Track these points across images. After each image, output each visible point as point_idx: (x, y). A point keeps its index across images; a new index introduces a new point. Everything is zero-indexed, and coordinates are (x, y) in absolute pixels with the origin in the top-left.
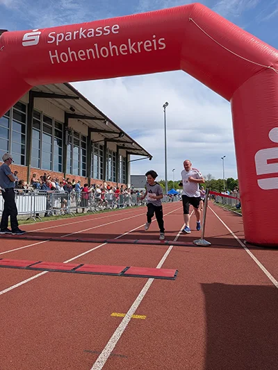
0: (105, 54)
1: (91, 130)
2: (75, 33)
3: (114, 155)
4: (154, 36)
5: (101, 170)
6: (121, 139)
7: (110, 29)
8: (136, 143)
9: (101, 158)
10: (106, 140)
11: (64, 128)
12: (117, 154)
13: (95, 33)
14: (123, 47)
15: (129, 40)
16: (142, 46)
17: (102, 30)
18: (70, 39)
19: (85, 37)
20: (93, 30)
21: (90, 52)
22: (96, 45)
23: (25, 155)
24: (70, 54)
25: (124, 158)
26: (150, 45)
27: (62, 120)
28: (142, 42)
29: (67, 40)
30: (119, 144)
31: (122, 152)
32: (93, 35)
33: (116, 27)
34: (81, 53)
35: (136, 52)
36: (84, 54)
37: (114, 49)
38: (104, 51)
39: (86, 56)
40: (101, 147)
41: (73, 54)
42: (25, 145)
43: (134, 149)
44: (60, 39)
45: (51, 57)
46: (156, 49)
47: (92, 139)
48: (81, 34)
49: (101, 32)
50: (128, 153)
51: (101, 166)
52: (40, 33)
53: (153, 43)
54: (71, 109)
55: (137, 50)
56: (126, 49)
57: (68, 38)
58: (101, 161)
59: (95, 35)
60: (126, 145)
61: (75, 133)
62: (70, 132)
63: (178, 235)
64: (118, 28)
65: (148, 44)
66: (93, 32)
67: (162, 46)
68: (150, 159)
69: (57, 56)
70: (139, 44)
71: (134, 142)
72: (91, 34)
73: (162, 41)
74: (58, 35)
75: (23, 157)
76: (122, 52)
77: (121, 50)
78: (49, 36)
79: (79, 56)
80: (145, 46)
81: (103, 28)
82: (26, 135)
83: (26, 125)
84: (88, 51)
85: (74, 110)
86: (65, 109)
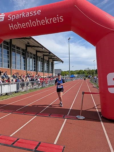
0: (35, 25)
1: (37, 51)
2: (20, 15)
3: (47, 62)
4: (58, 15)
5: (42, 68)
6: (50, 55)
7: (36, 12)
8: (56, 56)
9: (42, 63)
10: (44, 55)
11: (26, 51)
12: (48, 61)
13: (30, 14)
14: (43, 21)
15: (46, 17)
16: (52, 20)
17: (33, 13)
18: (18, 18)
19: (25, 17)
20: (28, 13)
21: (28, 24)
22: (30, 20)
23: (9, 64)
24: (18, 25)
25: (51, 63)
26: (56, 20)
27: (25, 48)
28: (52, 19)
29: (16, 18)
30: (49, 57)
31: (51, 60)
32: (28, 16)
33: (39, 11)
34: (24, 25)
35: (49, 23)
36: (25, 25)
37: (39, 22)
38: (34, 23)
39: (26, 26)
40: (42, 58)
41: (20, 25)
42: (9, 60)
43: (56, 59)
44: (13, 18)
45: (10, 27)
46: (58, 22)
47: (37, 55)
48: (23, 15)
49: (32, 14)
50: (53, 61)
51: (42, 67)
52: (4, 15)
53: (57, 19)
54: (28, 43)
55: (50, 23)
56: (44, 22)
57: (17, 17)
58: (42, 64)
59: (29, 16)
60: (52, 57)
61: (30, 53)
62: (28, 53)
63: (71, 109)
64: (40, 12)
65: (55, 19)
66: (28, 14)
67: (62, 20)
68: (63, 63)
69: (12, 26)
70: (50, 19)
71: (55, 56)
72: (27, 15)
73: (61, 18)
74: (13, 16)
75: (8, 65)
76: (42, 24)
77: (42, 23)
78: (9, 17)
79: (23, 26)
80: (53, 20)
81: (33, 12)
82: (9, 55)
83: (9, 51)
84: (26, 24)
85: (29, 44)
86: (25, 43)
